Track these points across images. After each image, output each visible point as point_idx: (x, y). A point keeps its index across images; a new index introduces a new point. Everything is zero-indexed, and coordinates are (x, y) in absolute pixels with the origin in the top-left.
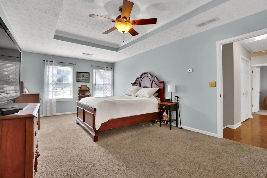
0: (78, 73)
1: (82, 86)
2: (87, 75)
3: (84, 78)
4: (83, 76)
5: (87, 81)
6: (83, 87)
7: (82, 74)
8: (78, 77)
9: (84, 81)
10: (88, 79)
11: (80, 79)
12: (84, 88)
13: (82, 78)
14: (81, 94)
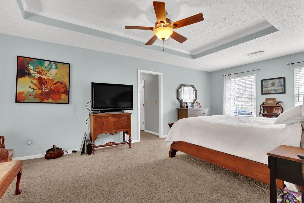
0: (264, 82)
1: (267, 100)
2: (280, 82)
3: (275, 88)
4: (273, 84)
5: (281, 92)
6: (269, 101)
7: (270, 82)
8: (263, 87)
9: (273, 92)
10: (283, 88)
11: (268, 89)
12: (271, 103)
13: (271, 88)
14: (266, 112)
